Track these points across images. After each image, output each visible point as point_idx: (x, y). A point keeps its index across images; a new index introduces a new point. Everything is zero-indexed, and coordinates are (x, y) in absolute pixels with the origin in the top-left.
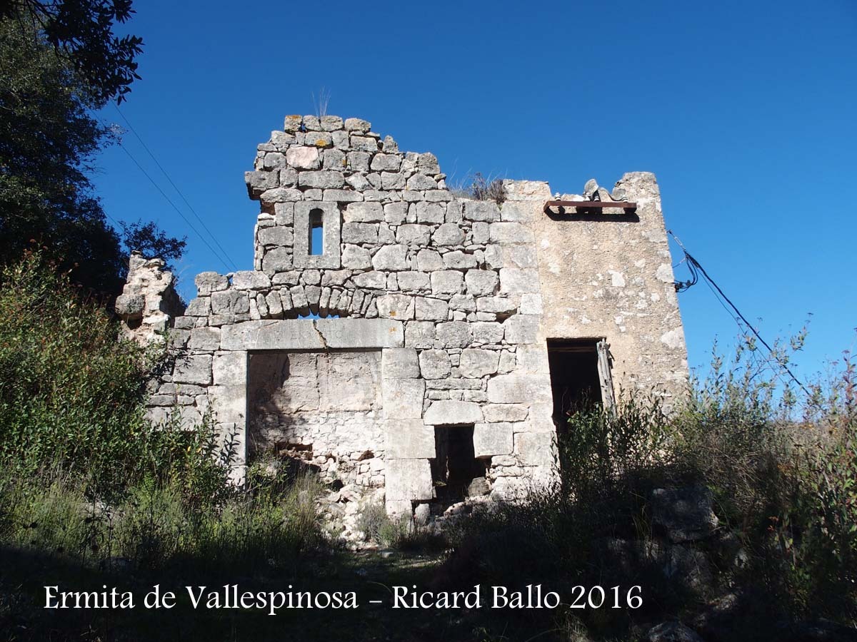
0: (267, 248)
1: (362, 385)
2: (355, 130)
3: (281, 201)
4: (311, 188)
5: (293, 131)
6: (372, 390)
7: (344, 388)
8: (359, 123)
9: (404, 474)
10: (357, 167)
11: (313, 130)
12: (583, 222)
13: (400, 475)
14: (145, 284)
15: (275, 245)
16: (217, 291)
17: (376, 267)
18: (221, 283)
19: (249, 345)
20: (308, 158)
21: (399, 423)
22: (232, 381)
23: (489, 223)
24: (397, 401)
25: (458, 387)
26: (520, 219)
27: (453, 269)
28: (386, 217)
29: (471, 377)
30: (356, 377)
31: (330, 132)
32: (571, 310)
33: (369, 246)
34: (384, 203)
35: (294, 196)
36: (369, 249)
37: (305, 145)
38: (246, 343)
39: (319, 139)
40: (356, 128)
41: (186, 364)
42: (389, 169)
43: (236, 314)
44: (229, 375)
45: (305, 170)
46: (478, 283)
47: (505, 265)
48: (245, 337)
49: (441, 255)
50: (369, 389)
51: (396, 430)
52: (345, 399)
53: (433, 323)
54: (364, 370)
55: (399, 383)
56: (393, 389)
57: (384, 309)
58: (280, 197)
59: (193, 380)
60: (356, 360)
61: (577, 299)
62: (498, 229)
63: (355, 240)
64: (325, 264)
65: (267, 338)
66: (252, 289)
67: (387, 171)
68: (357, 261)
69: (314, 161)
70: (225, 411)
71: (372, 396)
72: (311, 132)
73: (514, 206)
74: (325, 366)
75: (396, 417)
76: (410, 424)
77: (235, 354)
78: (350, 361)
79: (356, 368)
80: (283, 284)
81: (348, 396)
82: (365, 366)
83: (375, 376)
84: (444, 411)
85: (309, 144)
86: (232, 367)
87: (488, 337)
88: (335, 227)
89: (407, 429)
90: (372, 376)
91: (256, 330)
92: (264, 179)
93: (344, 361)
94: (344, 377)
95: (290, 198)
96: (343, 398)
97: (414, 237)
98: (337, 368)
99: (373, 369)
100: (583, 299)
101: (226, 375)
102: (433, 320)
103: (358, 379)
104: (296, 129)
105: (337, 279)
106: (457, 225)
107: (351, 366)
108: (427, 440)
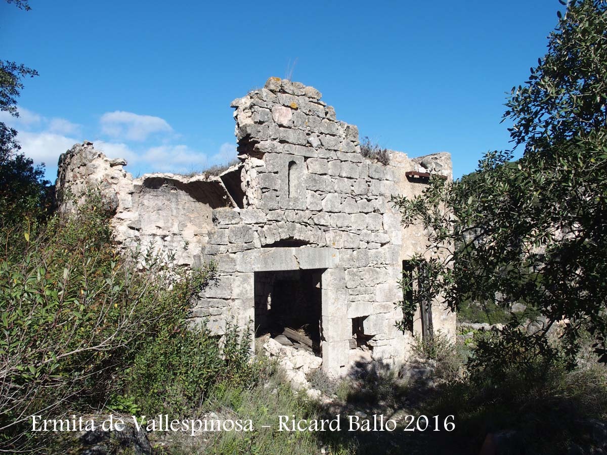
0: (264, 190)
1: (163, 216)
2: (313, 98)
3: (270, 151)
4: (288, 142)
5: (275, 91)
6: (171, 221)
7: (149, 217)
8: (315, 92)
9: (338, 350)
10: (315, 129)
11: (288, 93)
12: (422, 184)
13: (336, 352)
14: (115, 181)
15: (268, 188)
16: (232, 224)
17: (325, 209)
18: (235, 218)
19: (256, 268)
20: (287, 117)
21: (336, 319)
22: (246, 296)
23: (380, 180)
24: (335, 305)
25: (363, 293)
26: (395, 179)
27: (363, 212)
28: (329, 171)
29: (369, 286)
30: (159, 210)
31: (298, 96)
32: (413, 242)
33: (321, 193)
34: (328, 160)
35: (278, 148)
36: (321, 195)
37: (284, 105)
38: (253, 266)
39: (292, 102)
40: (313, 96)
41: (216, 284)
42: (332, 133)
43: (246, 243)
44: (244, 290)
45: (284, 127)
46: (374, 224)
47: (387, 211)
48: (253, 262)
49: (356, 201)
50: (169, 220)
51: (335, 323)
52: (149, 226)
53: (352, 250)
54: (167, 206)
55: (336, 292)
56: (334, 296)
57: (330, 241)
58: (270, 149)
59: (220, 296)
60: (161, 197)
61: (416, 235)
62: (384, 186)
63: (314, 188)
64: (298, 206)
65: (266, 263)
66: (255, 224)
67: (330, 135)
68: (315, 204)
69: (290, 120)
70: (242, 318)
71: (170, 225)
72: (287, 94)
73: (392, 170)
74: (137, 200)
75: (335, 315)
76: (341, 319)
77: (247, 275)
78: (156, 198)
79: (160, 204)
80: (274, 220)
81: (152, 223)
82: (167, 203)
83: (175, 211)
84: (357, 309)
85: (286, 104)
86: (246, 285)
87: (378, 260)
88: (304, 177)
89: (340, 322)
90: (172, 211)
91: (260, 256)
92: (260, 132)
93: (151, 197)
94: (150, 209)
95: (276, 150)
96: (147, 225)
97: (345, 188)
98: (146, 202)
99: (173, 205)
100: (419, 235)
101: (242, 291)
102: (353, 248)
103: (160, 211)
104: (278, 90)
105: (305, 218)
106: (365, 180)
107: (157, 202)
108: (349, 328)
